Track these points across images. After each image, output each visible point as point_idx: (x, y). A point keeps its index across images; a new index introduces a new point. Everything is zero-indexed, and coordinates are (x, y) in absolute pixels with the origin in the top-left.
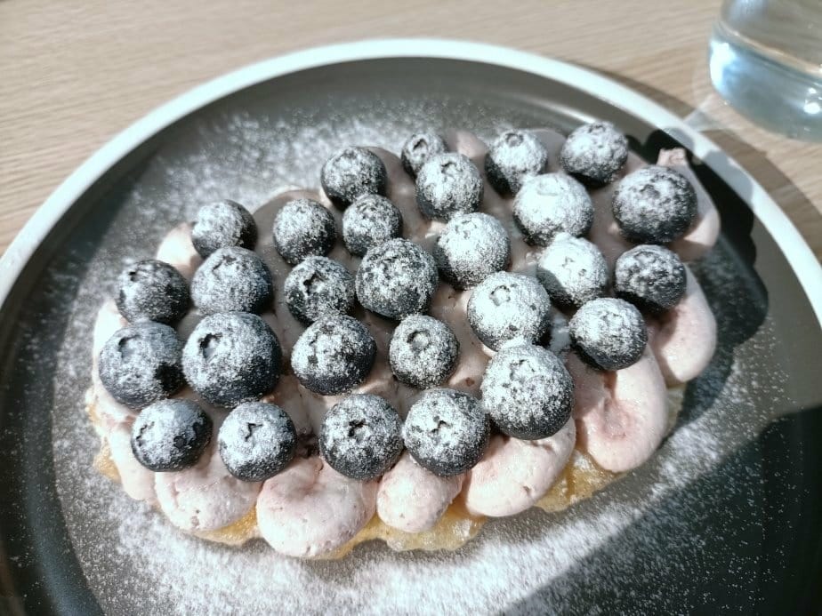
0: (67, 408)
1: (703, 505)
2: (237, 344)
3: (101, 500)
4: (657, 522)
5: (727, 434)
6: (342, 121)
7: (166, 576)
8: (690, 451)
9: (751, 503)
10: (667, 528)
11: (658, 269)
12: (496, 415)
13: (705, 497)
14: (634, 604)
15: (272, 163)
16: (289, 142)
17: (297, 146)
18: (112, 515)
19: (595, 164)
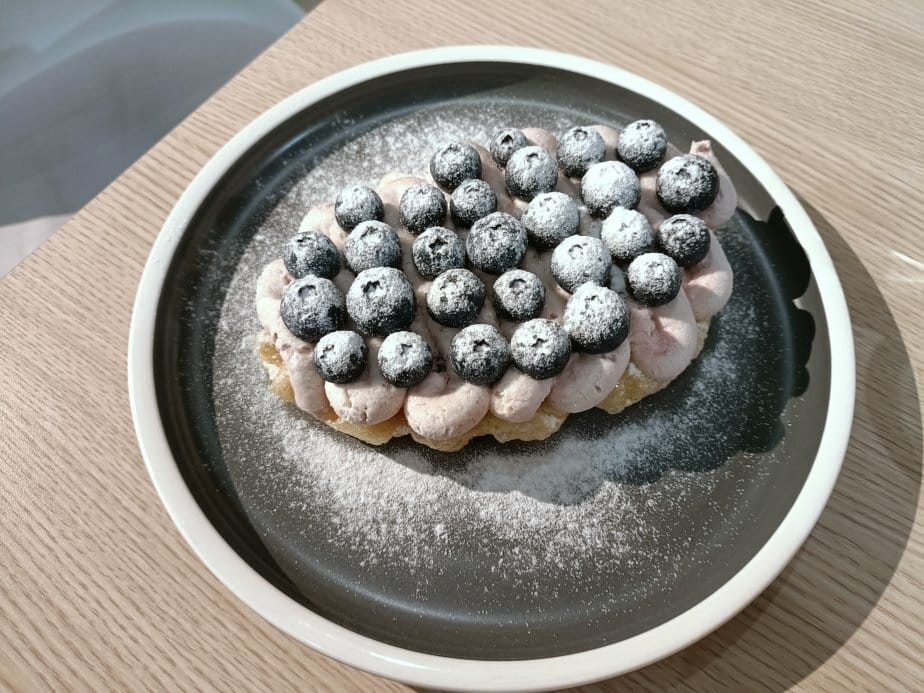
0: (226, 355)
1: (724, 412)
2: (391, 289)
3: (266, 422)
4: (691, 424)
5: (744, 361)
6: (426, 118)
7: (324, 473)
8: (715, 373)
9: (761, 409)
10: (698, 428)
11: (689, 231)
12: (576, 334)
13: (726, 406)
14: (675, 480)
15: (369, 155)
16: (383, 137)
17: (390, 140)
18: (275, 432)
19: (642, 154)
